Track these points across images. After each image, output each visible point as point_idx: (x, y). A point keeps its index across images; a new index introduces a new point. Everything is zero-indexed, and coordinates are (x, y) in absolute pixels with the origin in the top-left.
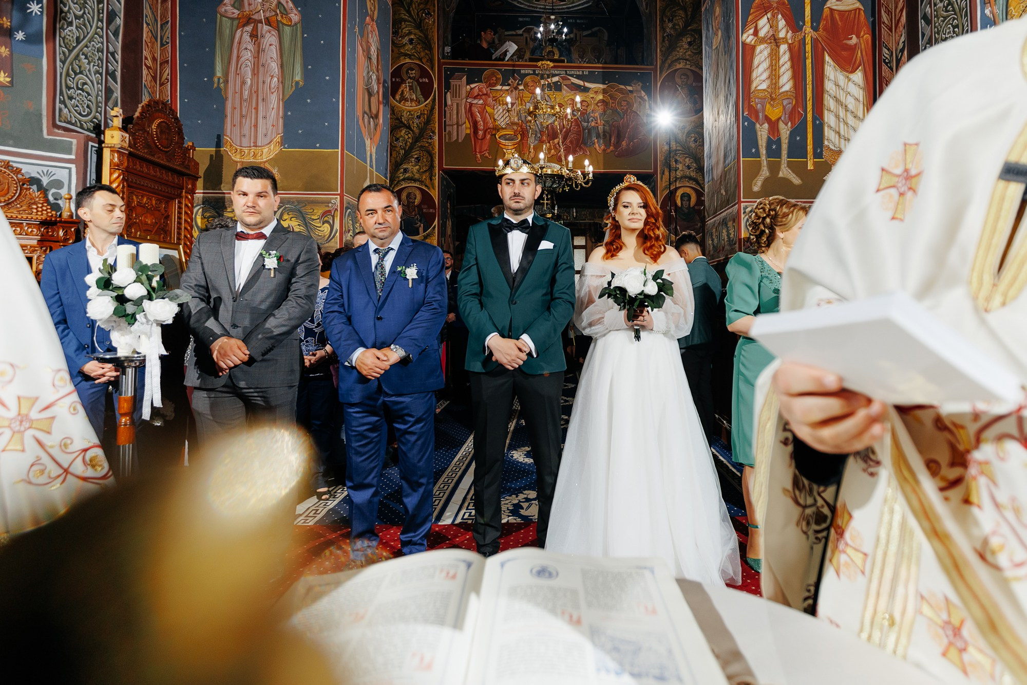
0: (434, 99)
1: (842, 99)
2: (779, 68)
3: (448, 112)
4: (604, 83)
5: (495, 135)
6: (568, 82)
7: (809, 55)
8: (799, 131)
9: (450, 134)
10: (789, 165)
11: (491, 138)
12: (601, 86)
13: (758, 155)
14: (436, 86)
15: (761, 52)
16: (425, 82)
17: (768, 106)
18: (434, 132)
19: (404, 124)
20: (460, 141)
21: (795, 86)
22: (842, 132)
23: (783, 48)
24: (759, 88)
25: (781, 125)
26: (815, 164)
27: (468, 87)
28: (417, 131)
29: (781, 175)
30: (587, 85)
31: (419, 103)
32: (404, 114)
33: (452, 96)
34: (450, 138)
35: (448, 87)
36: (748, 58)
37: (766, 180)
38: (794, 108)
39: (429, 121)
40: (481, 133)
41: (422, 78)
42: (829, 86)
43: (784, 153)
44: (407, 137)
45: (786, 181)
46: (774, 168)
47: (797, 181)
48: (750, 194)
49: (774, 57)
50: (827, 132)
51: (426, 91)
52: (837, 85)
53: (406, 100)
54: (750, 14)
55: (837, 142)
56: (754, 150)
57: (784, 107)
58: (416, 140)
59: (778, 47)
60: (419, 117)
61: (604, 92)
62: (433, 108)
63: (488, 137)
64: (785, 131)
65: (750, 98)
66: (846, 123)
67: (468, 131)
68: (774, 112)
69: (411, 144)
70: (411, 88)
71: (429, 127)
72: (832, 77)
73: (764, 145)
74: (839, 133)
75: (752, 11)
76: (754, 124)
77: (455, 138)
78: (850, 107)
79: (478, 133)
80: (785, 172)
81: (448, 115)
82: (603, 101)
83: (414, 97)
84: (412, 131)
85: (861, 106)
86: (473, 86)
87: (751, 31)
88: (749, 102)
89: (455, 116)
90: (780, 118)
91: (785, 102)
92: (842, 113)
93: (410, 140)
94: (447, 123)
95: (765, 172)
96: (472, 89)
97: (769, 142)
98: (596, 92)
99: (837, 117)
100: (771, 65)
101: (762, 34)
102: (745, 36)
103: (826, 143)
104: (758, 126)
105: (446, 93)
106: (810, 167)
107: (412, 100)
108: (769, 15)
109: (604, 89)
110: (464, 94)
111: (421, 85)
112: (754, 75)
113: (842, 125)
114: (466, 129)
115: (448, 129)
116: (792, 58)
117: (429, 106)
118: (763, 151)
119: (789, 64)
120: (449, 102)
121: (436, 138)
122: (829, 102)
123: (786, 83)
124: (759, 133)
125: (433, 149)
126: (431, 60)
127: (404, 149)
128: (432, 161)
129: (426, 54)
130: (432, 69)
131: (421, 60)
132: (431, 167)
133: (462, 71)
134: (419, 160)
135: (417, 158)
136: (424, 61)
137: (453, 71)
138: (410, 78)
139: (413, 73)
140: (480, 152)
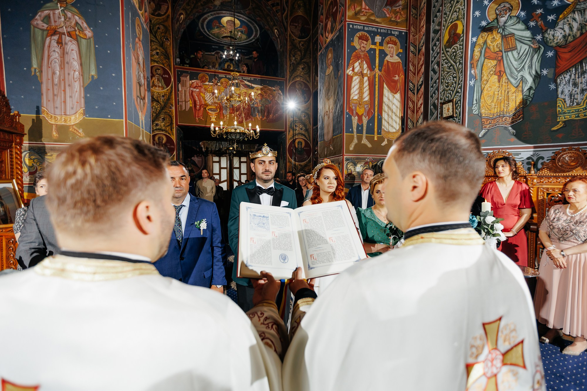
0: (172, 87)
1: (391, 106)
2: (363, 89)
3: (180, 94)
4: (261, 85)
5: (206, 108)
6: (243, 83)
7: (377, 83)
8: (371, 121)
9: (181, 106)
10: (367, 137)
11: (203, 110)
12: (260, 87)
13: (352, 132)
14: (172, 80)
15: (355, 80)
16: (166, 77)
17: (358, 108)
18: (172, 105)
19: (155, 99)
20: (187, 110)
21: (370, 98)
22: (390, 123)
23: (366, 78)
24: (354, 98)
25: (364, 118)
26: (378, 137)
27: (190, 82)
28: (163, 104)
29: (363, 142)
30: (253, 85)
31: (163, 88)
32: (155, 94)
33: (182, 86)
34: (181, 108)
35: (179, 81)
36: (349, 83)
37: (356, 145)
38: (369, 110)
39: (169, 99)
40: (198, 107)
41: (164, 75)
42: (385, 99)
43: (364, 131)
44: (157, 107)
45: (365, 145)
46: (360, 139)
47: (369, 145)
48: (348, 151)
49: (361, 82)
50: (384, 123)
51: (167, 82)
52: (389, 99)
53: (156, 86)
54: (350, 60)
55: (388, 127)
56: (351, 130)
57: (365, 109)
58: (162, 108)
59: (363, 78)
60: (163, 96)
61: (261, 89)
62: (171, 92)
63: (202, 109)
64: (365, 120)
65: (349, 103)
66: (392, 118)
67: (191, 106)
68: (361, 111)
69: (160, 111)
70: (158, 80)
71: (169, 102)
72: (387, 95)
73: (356, 127)
74: (388, 123)
75: (352, 58)
76: (351, 117)
77: (184, 108)
78: (394, 110)
79: (196, 107)
80: (364, 141)
81: (180, 96)
82: (260, 94)
83: (160, 85)
84: (160, 103)
85: (399, 110)
86: (193, 81)
87: (351, 69)
88: (349, 105)
89: (184, 97)
90: (363, 114)
91: (366, 106)
92: (390, 113)
93: (159, 109)
94: (179, 100)
95: (355, 141)
96: (192, 83)
97: (358, 126)
98: (257, 89)
99: (388, 115)
100: (360, 87)
101: (356, 70)
102: (348, 71)
103: (383, 127)
104: (353, 117)
105: (178, 84)
106: (376, 139)
107: (159, 87)
108: (360, 61)
109: (261, 88)
110: (188, 86)
111: (164, 79)
112: (352, 91)
113: (390, 119)
114: (190, 104)
115: (180, 103)
116: (369, 84)
117: (169, 91)
118: (355, 130)
119: (368, 87)
120: (180, 89)
121: (174, 108)
122: (385, 108)
123: (366, 97)
124: (353, 121)
125: (172, 114)
126: (169, 66)
127: (156, 113)
128: (172, 120)
129: (167, 62)
130: (170, 70)
131: (163, 64)
132: (171, 123)
133: (187, 72)
134: (164, 120)
135: (163, 118)
136: (165, 65)
137: (182, 72)
138: (157, 74)
139: (159, 72)
140: (198, 117)
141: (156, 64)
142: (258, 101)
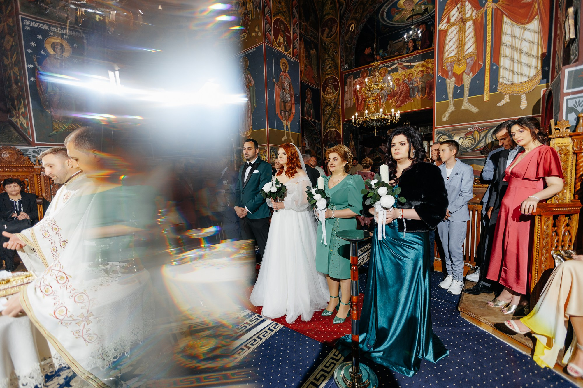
0: (339, 91)
1: (518, 45)
2: (465, 38)
3: (346, 95)
5: (366, 101)
7: (489, 22)
8: (479, 76)
9: (347, 104)
10: (470, 101)
11: (364, 103)
12: (422, 63)
13: (447, 98)
14: (340, 84)
15: (452, 32)
16: (336, 84)
17: (455, 66)
18: (340, 105)
19: (328, 104)
20: (351, 107)
21: (477, 48)
22: (516, 70)
23: (469, 24)
24: (449, 56)
25: (465, 76)
26: (490, 97)
27: (354, 81)
28: (333, 106)
29: (463, 108)
30: (412, 64)
31: (333, 93)
32: (328, 100)
33: (348, 87)
34: (347, 106)
35: (346, 84)
36: (442, 39)
37: (452, 113)
38: (475, 63)
39: (338, 101)
40: (360, 101)
41: (334, 82)
42: (506, 39)
43: (466, 93)
44: (329, 109)
45: (467, 111)
46: (458, 105)
47: (475, 110)
48: (441, 123)
49: (462, 33)
50: (502, 72)
51: (336, 87)
52: (513, 36)
53: (329, 94)
54: (444, 10)
55: (510, 78)
56: (444, 96)
57: (467, 64)
58: (333, 110)
59: (464, 24)
60: (334, 100)
61: (422, 65)
62: (339, 95)
63: (363, 102)
64: (467, 80)
65: (442, 64)
66: (520, 62)
67: (354, 102)
69: (331, 112)
70: (330, 88)
71: (338, 103)
72: (509, 32)
73: (452, 91)
74: (513, 71)
75: (446, 7)
76: (445, 80)
77: (349, 106)
78: (525, 49)
79: (358, 101)
80: (466, 106)
81: (346, 96)
82: (421, 71)
83: (332, 92)
84: (332, 106)
85: (536, 46)
86: (356, 80)
87: (445, 21)
88: (442, 67)
89: (349, 96)
90: (464, 71)
91: (468, 61)
92: (516, 56)
93: (331, 111)
94: (346, 100)
95: (452, 108)
96: (356, 82)
97: (456, 89)
99: (512, 60)
100: (459, 38)
101: (452, 20)
102: (440, 25)
103: (501, 80)
104: (448, 80)
105: (345, 86)
106: (486, 98)
107: (331, 93)
108: (459, 5)
110: (352, 85)
111: (334, 85)
112: (446, 49)
113: (516, 65)
114: (354, 101)
115: (346, 102)
116: (475, 29)
117: (338, 94)
118: (451, 95)
119: (473, 33)
120: (346, 90)
121: (341, 108)
122: (505, 51)
123: (470, 46)
124: (448, 85)
125: (340, 113)
126: (338, 74)
127: (329, 115)
128: (339, 118)
129: (336, 71)
130: (338, 77)
131: (334, 74)
132: (339, 120)
133: (352, 74)
134: (334, 119)
135: (333, 118)
136: (335, 74)
137: (347, 75)
138: (330, 84)
139: (331, 81)
140: (360, 110)
141: (329, 76)
142: (418, 79)
